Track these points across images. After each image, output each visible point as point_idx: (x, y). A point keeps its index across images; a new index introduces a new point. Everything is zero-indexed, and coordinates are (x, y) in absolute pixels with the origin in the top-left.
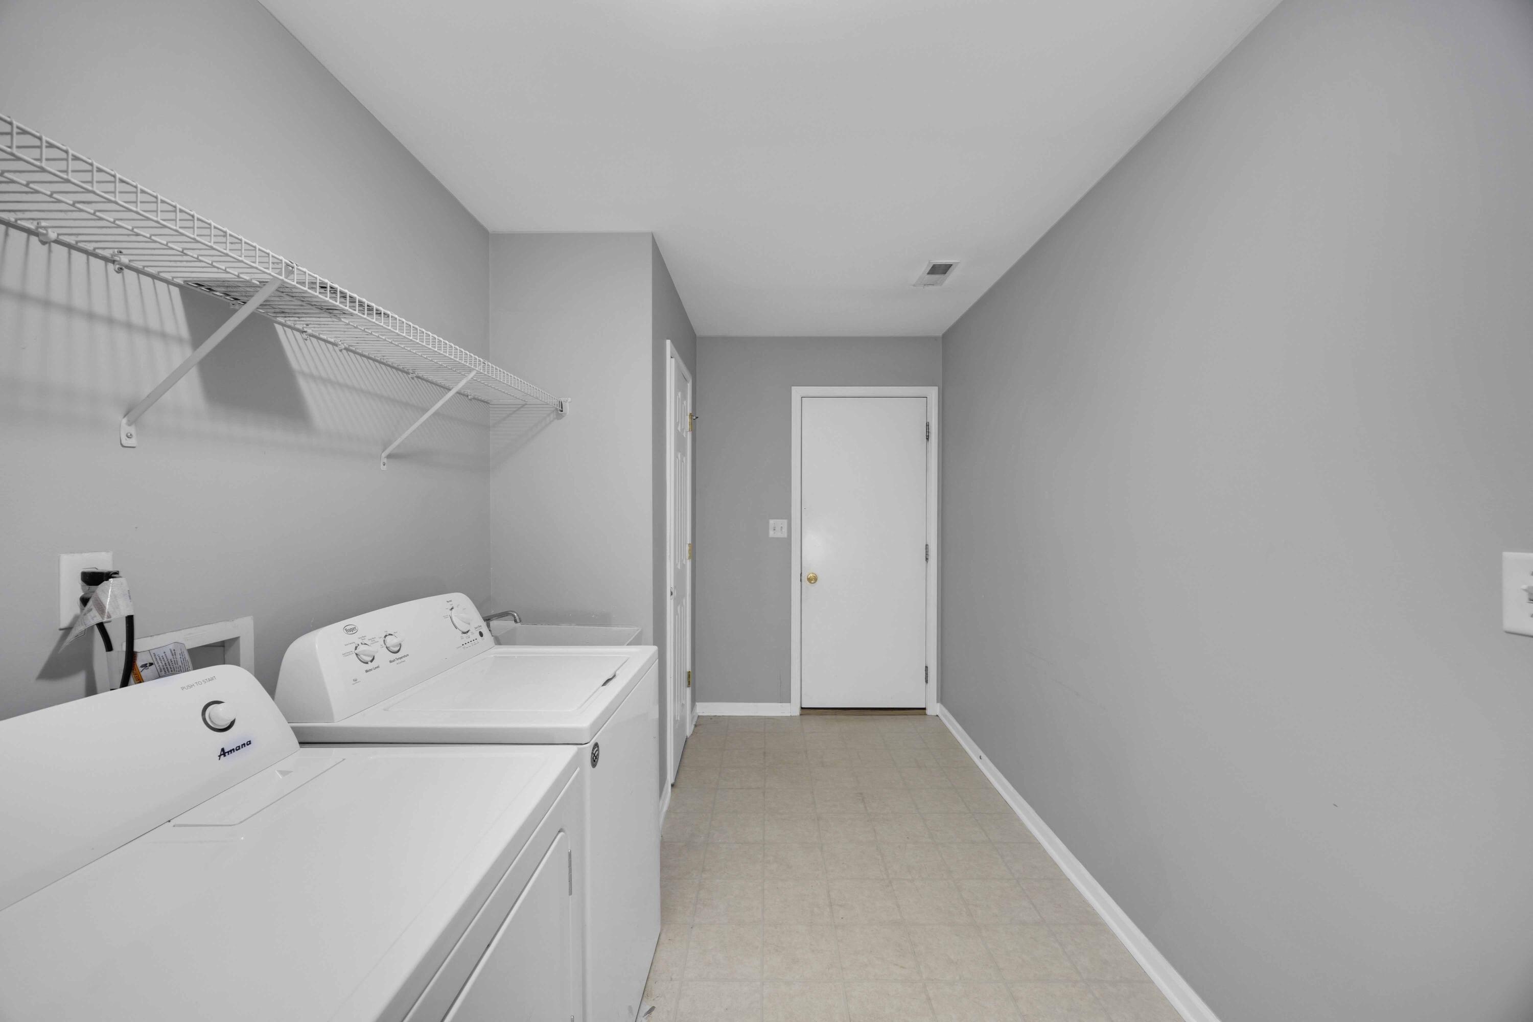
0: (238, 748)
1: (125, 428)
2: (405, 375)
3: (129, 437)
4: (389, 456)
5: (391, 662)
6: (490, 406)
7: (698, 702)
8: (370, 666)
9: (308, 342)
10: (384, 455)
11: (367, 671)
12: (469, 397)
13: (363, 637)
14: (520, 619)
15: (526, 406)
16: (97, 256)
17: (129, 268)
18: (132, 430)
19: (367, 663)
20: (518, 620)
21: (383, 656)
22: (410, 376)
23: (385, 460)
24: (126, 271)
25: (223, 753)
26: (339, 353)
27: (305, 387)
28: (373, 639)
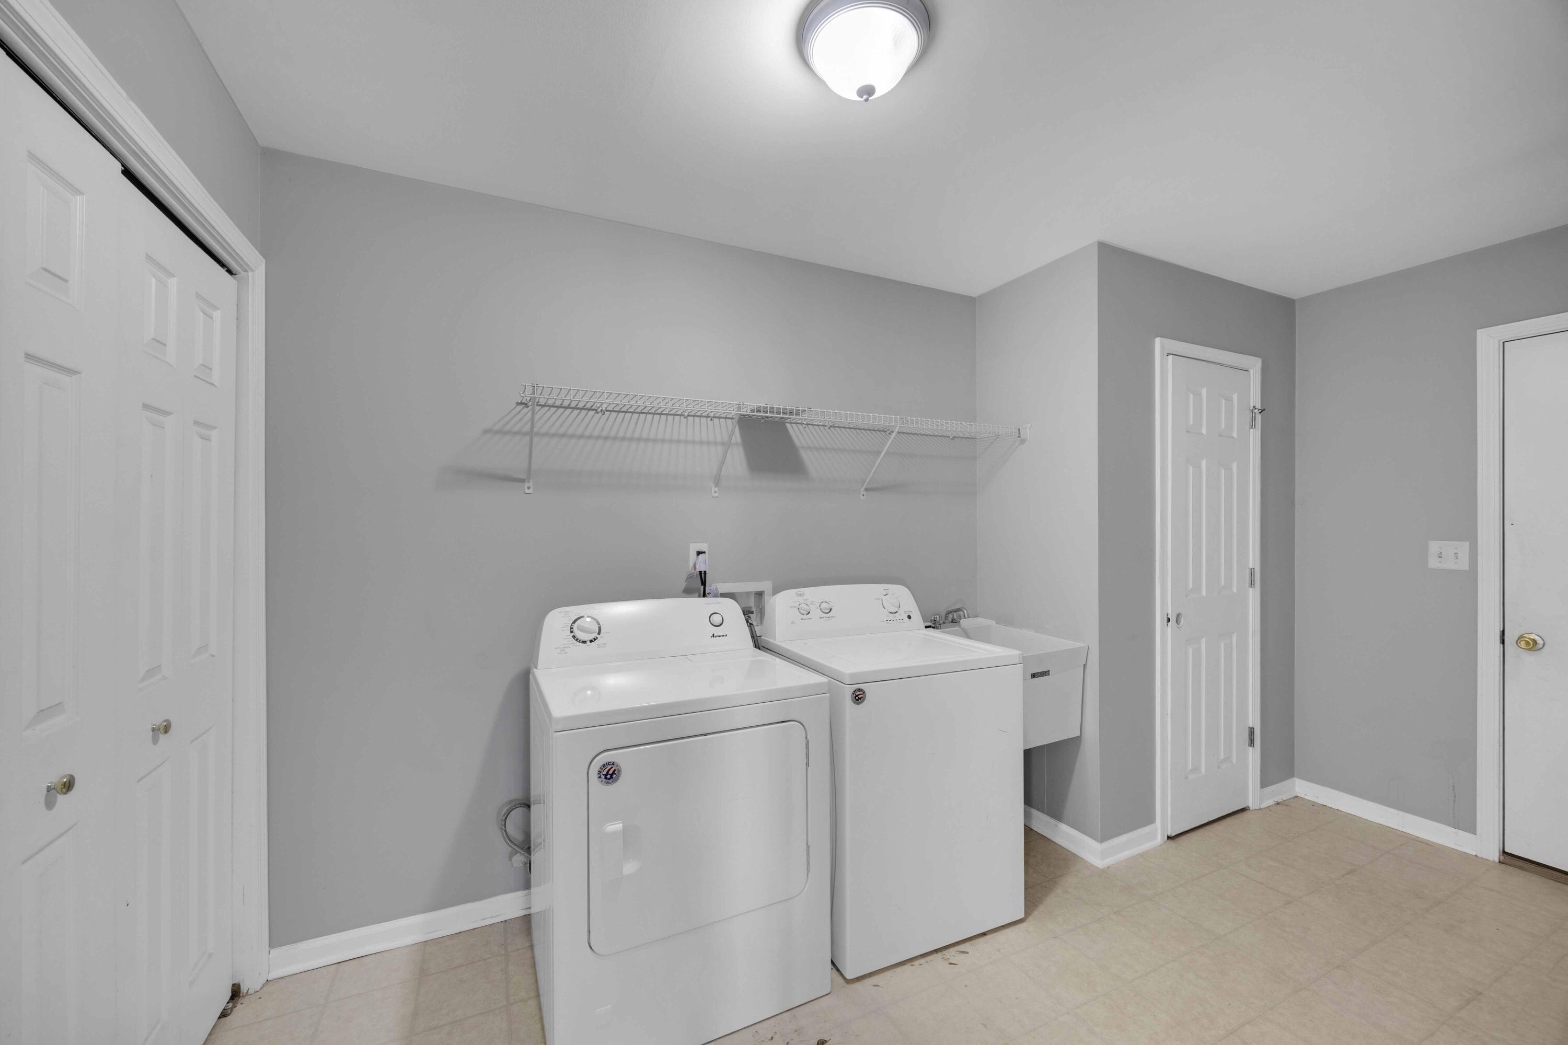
0: (720, 636)
1: (714, 489)
2: (883, 433)
3: (716, 492)
4: (866, 490)
5: (820, 618)
6: (977, 440)
7: (1297, 777)
8: (806, 617)
9: (807, 429)
10: (863, 489)
11: (802, 619)
12: (950, 437)
13: (806, 600)
14: (968, 615)
15: (1000, 436)
16: (703, 417)
17: (714, 417)
18: (716, 489)
19: (803, 615)
20: (966, 616)
21: (816, 613)
22: (887, 433)
23: (864, 493)
24: (715, 419)
25: (713, 636)
26: (829, 431)
27: (805, 456)
28: (812, 603)
